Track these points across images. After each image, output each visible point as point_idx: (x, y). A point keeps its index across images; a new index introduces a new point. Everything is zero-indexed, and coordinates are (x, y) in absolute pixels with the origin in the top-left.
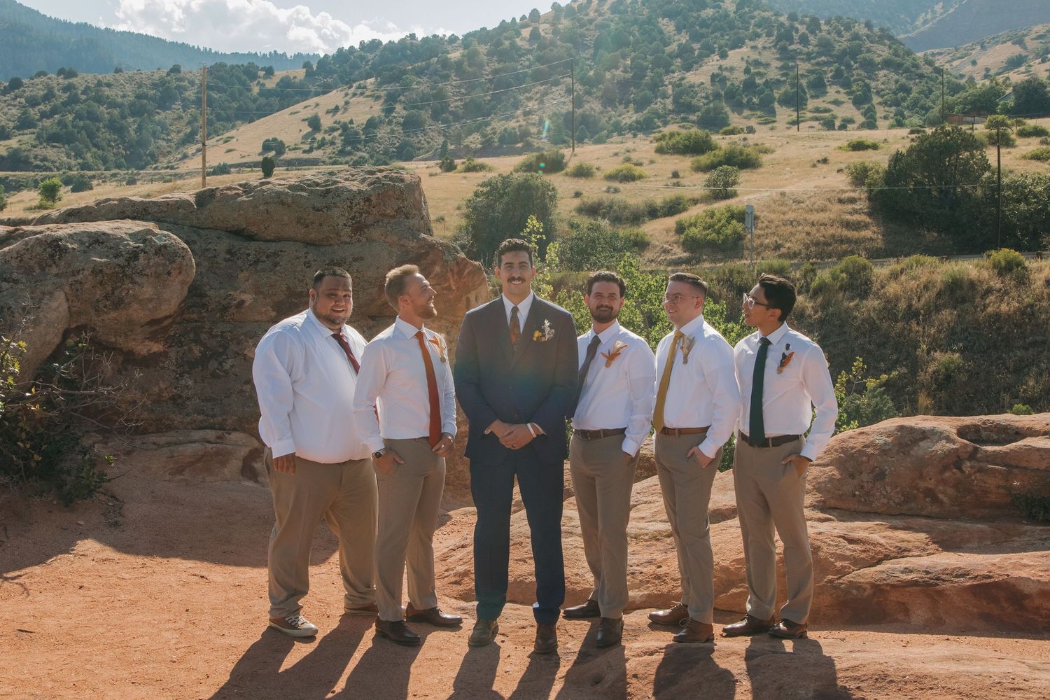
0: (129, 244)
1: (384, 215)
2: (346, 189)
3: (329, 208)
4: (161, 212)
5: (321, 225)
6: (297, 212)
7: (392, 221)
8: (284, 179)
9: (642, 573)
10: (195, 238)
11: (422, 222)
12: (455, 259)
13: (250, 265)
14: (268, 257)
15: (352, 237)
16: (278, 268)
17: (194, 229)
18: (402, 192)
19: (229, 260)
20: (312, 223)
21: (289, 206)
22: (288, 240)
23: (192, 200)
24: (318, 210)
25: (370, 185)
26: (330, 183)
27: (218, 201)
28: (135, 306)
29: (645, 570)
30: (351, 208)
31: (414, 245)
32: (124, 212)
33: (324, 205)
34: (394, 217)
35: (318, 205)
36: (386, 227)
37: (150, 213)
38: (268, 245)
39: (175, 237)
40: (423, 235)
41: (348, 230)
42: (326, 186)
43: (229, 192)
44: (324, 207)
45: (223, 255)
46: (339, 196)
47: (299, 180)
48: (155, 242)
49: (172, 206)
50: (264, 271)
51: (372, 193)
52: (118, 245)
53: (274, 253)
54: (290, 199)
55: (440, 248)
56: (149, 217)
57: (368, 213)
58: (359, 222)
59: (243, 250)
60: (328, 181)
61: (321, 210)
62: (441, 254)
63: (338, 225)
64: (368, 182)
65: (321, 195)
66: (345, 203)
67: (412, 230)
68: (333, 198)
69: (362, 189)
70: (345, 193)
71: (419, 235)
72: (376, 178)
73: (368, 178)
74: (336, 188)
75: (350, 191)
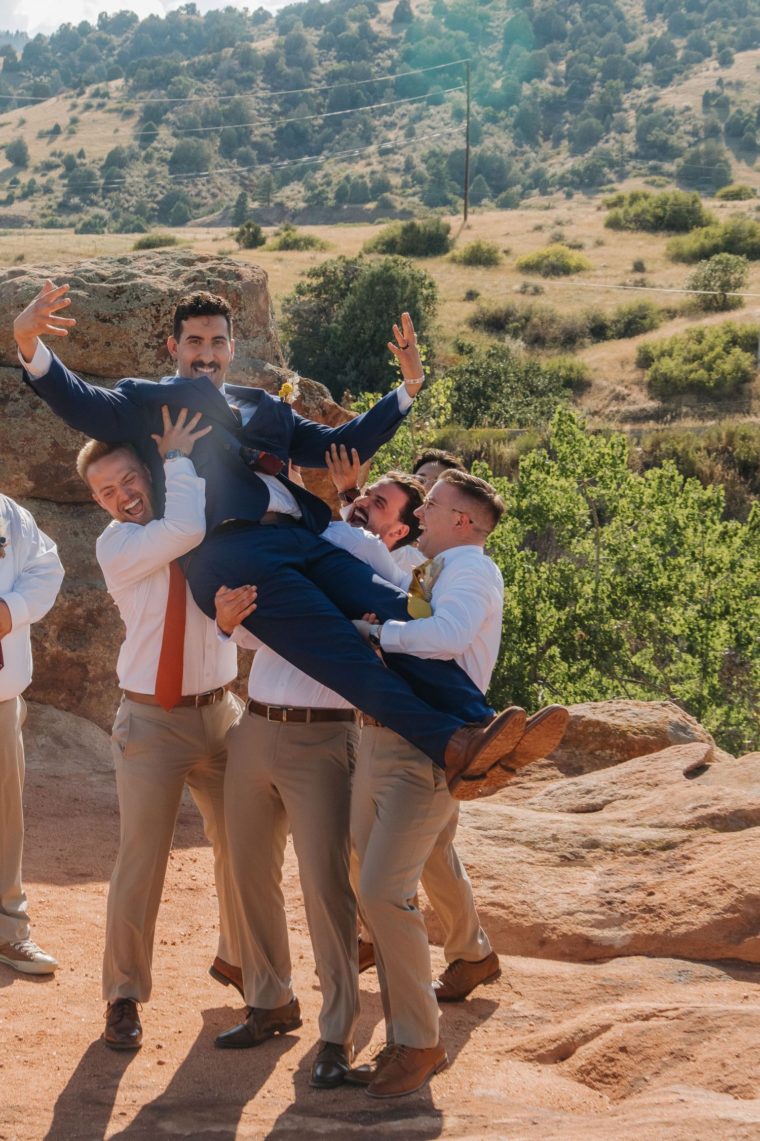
2: (150, 287)
3: (121, 318)
5: (108, 344)
8: (47, 268)
9: (623, 902)
11: (268, 345)
15: (156, 366)
16: (39, 411)
18: (238, 296)
20: (95, 341)
24: (104, 321)
25: (188, 281)
29: (628, 898)
30: (157, 318)
33: (114, 312)
35: (104, 312)
40: (269, 366)
41: (152, 353)
44: (115, 316)
46: (138, 298)
47: (72, 269)
50: (16, 416)
60: (120, 274)
61: (110, 321)
63: (136, 344)
64: (184, 276)
65: (108, 296)
66: (148, 310)
67: (253, 357)
68: (128, 302)
69: (174, 288)
70: (149, 294)
71: (264, 366)
72: (198, 271)
73: (185, 271)
74: (133, 285)
75: (156, 291)
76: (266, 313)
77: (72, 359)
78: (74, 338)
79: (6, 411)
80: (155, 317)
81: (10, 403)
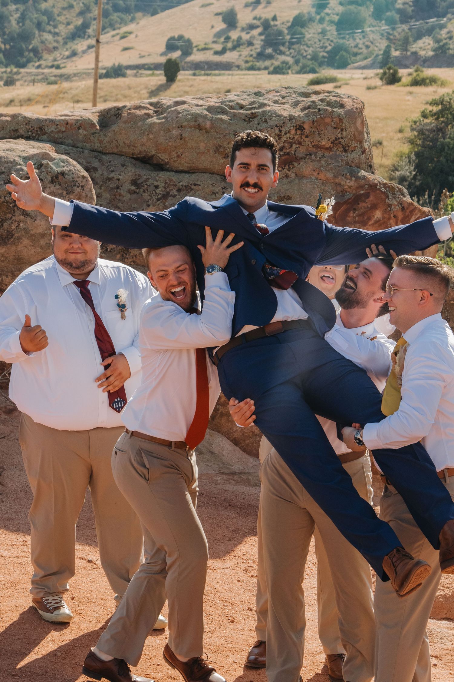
0: (22, 170)
1: (318, 147)
2: (275, 113)
4: (59, 132)
6: (215, 138)
7: (327, 154)
8: (202, 99)
10: (96, 164)
11: (363, 157)
12: (401, 203)
13: (158, 200)
14: (179, 190)
17: (96, 154)
18: (341, 120)
19: (135, 192)
21: (207, 132)
22: (204, 171)
23: (95, 119)
25: (303, 109)
26: (256, 105)
27: (125, 122)
28: (26, 242)
31: (352, 183)
32: (16, 131)
34: (329, 149)
36: (319, 161)
37: (45, 133)
38: (181, 176)
39: (75, 163)
40: (363, 173)
42: (251, 109)
43: (138, 112)
45: (127, 186)
46: (266, 121)
47: (220, 100)
48: (51, 168)
49: (71, 125)
51: (306, 119)
52: (10, 170)
53: (186, 186)
54: (208, 124)
55: (383, 190)
56: (45, 137)
57: (300, 143)
58: (288, 154)
59: (150, 181)
60: (253, 103)
62: (383, 196)
64: (301, 105)
65: (244, 120)
66: (273, 130)
67: (350, 166)
68: (258, 124)
69: (293, 114)
70: (274, 118)
71: (358, 172)
72: (312, 102)
73: (302, 101)
74: (264, 111)
75: (280, 116)
76: (362, 133)
77: (216, 166)
78: (218, 150)
79: (167, 204)
80: (278, 135)
81: (170, 198)
